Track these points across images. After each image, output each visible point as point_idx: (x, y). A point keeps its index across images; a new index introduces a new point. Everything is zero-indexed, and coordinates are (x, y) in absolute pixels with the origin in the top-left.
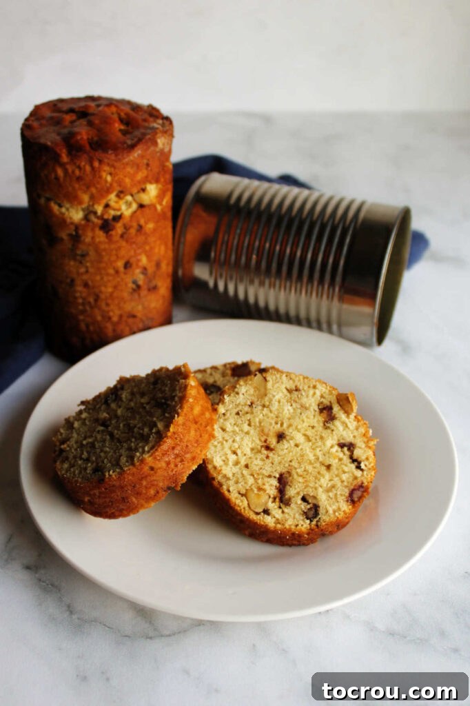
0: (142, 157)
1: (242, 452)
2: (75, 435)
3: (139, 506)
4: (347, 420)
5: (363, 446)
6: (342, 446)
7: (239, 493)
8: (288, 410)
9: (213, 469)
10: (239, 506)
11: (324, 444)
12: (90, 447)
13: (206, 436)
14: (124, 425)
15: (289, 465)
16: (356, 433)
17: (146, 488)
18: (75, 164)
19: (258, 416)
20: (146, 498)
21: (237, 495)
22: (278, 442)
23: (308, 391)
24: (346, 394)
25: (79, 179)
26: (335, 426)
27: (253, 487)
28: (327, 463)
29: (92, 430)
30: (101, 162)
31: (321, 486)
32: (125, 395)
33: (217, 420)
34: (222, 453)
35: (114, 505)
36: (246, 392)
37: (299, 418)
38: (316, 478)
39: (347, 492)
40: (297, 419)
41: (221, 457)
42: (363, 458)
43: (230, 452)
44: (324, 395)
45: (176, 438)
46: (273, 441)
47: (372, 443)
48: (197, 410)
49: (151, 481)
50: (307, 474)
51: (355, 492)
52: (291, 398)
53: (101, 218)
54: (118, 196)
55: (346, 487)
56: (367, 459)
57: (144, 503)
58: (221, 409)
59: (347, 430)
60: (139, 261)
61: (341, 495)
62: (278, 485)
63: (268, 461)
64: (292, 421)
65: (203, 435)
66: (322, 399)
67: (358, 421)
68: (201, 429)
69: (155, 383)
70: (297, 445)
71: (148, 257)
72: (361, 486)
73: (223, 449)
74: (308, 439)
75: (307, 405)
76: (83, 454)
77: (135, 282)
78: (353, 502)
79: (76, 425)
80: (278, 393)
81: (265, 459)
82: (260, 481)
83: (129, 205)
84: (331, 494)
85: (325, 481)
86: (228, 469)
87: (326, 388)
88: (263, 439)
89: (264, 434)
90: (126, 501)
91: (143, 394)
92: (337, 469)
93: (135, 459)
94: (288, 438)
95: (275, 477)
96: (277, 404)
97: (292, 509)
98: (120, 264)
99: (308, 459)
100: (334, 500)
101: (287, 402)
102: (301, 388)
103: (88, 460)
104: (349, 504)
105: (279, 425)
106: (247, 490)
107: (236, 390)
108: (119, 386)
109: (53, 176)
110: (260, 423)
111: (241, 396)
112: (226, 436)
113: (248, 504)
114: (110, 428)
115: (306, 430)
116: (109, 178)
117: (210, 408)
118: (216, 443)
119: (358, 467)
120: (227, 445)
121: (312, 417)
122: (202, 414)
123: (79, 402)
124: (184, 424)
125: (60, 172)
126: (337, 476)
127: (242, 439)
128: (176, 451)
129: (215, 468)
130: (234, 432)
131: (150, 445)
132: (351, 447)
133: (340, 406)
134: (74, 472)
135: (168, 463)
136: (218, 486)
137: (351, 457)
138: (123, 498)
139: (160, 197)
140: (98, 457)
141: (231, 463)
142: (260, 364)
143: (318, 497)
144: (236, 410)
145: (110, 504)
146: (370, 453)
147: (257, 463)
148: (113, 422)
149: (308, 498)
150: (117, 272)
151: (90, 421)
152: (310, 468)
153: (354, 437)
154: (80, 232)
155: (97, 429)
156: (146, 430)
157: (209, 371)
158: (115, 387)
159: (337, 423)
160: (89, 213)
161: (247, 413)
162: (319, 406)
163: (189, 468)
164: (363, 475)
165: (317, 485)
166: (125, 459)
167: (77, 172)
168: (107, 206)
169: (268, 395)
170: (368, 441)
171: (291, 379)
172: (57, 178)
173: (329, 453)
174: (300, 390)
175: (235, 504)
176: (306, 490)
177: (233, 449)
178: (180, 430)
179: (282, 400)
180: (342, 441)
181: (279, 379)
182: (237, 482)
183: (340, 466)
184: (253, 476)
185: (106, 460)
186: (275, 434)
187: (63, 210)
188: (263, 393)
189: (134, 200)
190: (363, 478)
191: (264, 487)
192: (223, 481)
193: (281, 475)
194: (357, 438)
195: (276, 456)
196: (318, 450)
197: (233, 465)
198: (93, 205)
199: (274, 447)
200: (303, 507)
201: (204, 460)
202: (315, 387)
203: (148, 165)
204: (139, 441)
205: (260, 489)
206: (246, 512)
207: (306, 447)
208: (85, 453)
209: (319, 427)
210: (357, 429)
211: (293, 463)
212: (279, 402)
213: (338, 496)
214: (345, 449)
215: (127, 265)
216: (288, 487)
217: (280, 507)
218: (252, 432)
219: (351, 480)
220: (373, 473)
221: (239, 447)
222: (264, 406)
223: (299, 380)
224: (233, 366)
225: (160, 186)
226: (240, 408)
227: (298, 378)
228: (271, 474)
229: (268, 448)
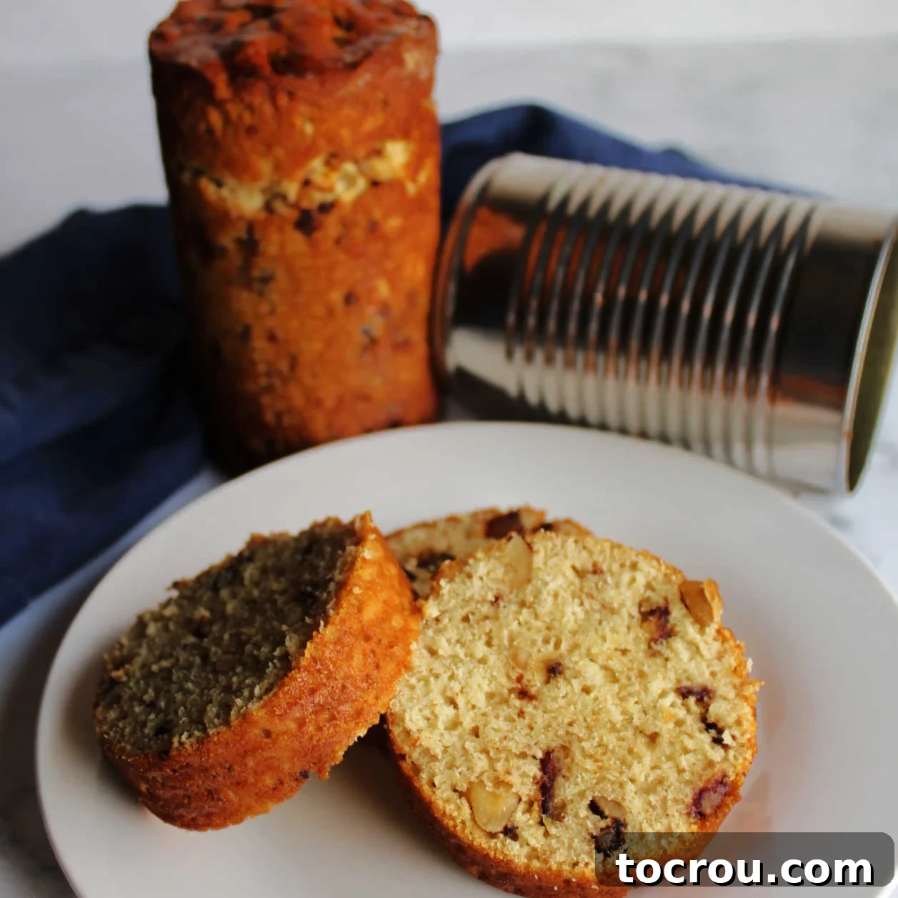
0: (373, 86)
1: (468, 702)
2: (144, 651)
3: (243, 809)
4: (698, 638)
5: (732, 695)
6: (684, 693)
7: (455, 791)
8: (573, 613)
9: (402, 736)
10: (453, 819)
11: (646, 690)
12: (163, 679)
13: (389, 668)
14: (231, 636)
15: (567, 733)
16: (717, 668)
17: (256, 773)
18: (242, 101)
19: (508, 625)
20: (257, 794)
21: (448, 793)
22: (547, 682)
23: (620, 575)
24: (700, 583)
25: (251, 130)
26: (672, 651)
27: (484, 778)
28: (650, 729)
29: (174, 642)
30: (291, 95)
31: (632, 781)
32: (249, 572)
33: (423, 632)
34: (425, 702)
35: (194, 805)
36: (488, 574)
37: (596, 630)
38: (623, 762)
39: (688, 795)
40: (592, 634)
41: (421, 710)
42: (731, 720)
43: (442, 701)
44: (654, 584)
45: (319, 671)
46: (535, 680)
47: (750, 690)
48: (372, 611)
49: (266, 760)
50: (604, 754)
51: (706, 795)
52: (581, 589)
53: (295, 206)
54: (328, 163)
55: (688, 783)
56: (739, 723)
57: (254, 804)
58: (431, 609)
59: (699, 659)
60: (372, 290)
61: (676, 801)
62: (539, 774)
63: (521, 723)
64: (579, 638)
65: (381, 664)
66: (649, 593)
67: (724, 641)
68: (378, 651)
69: (307, 550)
70: (586, 690)
71: (393, 284)
72: (721, 782)
73: (427, 693)
74: (613, 677)
75: (616, 605)
76: (146, 692)
77: (366, 332)
78: (702, 816)
79: (152, 629)
80: (554, 578)
81: (516, 717)
82: (500, 766)
83: (350, 181)
84: (652, 798)
85: (641, 771)
86: (435, 737)
87: (659, 570)
88: (514, 676)
89: (518, 665)
90: (215, 796)
91: (280, 572)
92: (671, 743)
93: (233, 712)
94: (568, 673)
95: (534, 757)
96: (550, 600)
97: (567, 828)
98: (336, 296)
99: (610, 722)
100: (659, 811)
101: (574, 596)
102: (605, 567)
103: (152, 706)
104: (692, 820)
105: (551, 647)
106: (471, 783)
107: (467, 569)
108: (246, 554)
109: (202, 127)
110: (511, 639)
111: (476, 581)
112: (437, 667)
113: (472, 814)
114: (206, 640)
115: (610, 658)
116: (309, 129)
117: (407, 605)
118: (413, 681)
119: (718, 741)
120: (436, 686)
121: (624, 629)
122: (385, 618)
123: (169, 583)
124: (338, 642)
125: (215, 118)
126: (669, 758)
127: (470, 673)
128: (319, 698)
129: (407, 733)
130: (454, 657)
131: (266, 683)
132: (703, 695)
133: (687, 606)
134: (123, 730)
135: (301, 723)
136: (411, 773)
137: (704, 719)
138: (210, 792)
139: (414, 167)
140: (171, 701)
141: (441, 725)
142: (542, 514)
143: (626, 804)
144: (462, 613)
145: (186, 801)
146: (746, 710)
147: (497, 726)
148: (215, 628)
149: (602, 805)
150: (331, 312)
151: (177, 623)
152: (611, 740)
153: (713, 674)
154: (258, 236)
155: (183, 642)
156: (265, 650)
157: (441, 526)
158: (241, 554)
159: (678, 644)
160: (273, 198)
161: (486, 618)
162: (640, 605)
163: (348, 733)
164: (726, 759)
165: (624, 778)
166: (215, 710)
167: (248, 118)
168: (307, 183)
169: (534, 581)
170: (742, 685)
171: (585, 548)
172: (210, 131)
173: (655, 707)
174: (602, 572)
175: (444, 813)
176: (598, 787)
177: (449, 694)
178: (327, 653)
179: (562, 593)
180: (686, 683)
181: (559, 547)
182: (451, 766)
183: (677, 737)
184: (487, 753)
185: (182, 708)
186: (542, 665)
187: (225, 192)
188: (523, 577)
189: (361, 172)
190: (725, 766)
191: (509, 779)
192: (422, 762)
193: (548, 754)
194: (719, 676)
195: (540, 712)
196: (632, 701)
197: (446, 729)
198: (279, 182)
199: (538, 691)
200: (589, 824)
201: (383, 718)
202: (634, 566)
203: (386, 103)
204: (247, 673)
205: (498, 783)
206: (467, 831)
207: (607, 694)
208: (151, 691)
209: (638, 651)
210: (720, 657)
211: (575, 729)
212: (556, 596)
213: (669, 803)
214: (692, 700)
215: (349, 299)
216: (560, 780)
217: (541, 823)
218: (492, 659)
219: (698, 768)
220: (748, 755)
221: (462, 692)
222: (523, 604)
223: (602, 551)
224: (489, 517)
225: (413, 146)
226: (472, 606)
227: (599, 547)
228: (526, 750)
229: (524, 694)
